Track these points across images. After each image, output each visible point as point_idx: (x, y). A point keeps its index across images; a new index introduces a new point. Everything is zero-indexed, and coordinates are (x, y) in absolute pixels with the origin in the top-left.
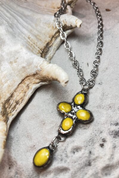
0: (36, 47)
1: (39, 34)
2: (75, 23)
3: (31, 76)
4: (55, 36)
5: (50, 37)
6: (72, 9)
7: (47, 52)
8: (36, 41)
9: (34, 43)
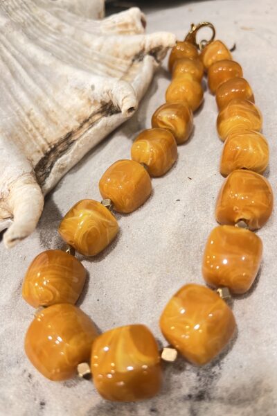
0: (39, 138)
1: (55, 110)
2: (121, 104)
5: (78, 120)
7: (63, 152)
8: (43, 124)
9: (37, 129)
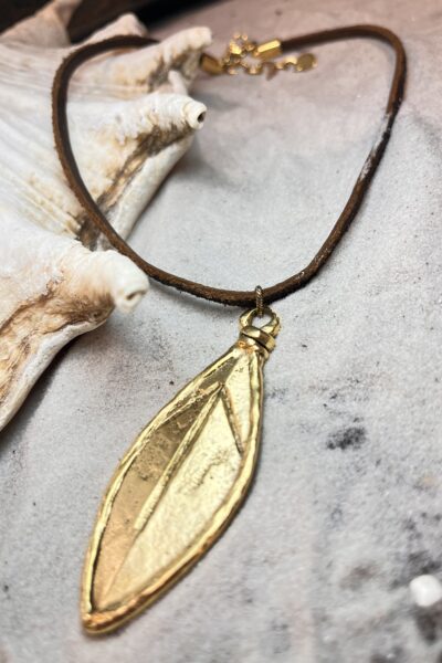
0: (59, 212)
2: (183, 114)
3: (32, 305)
4: (126, 171)
5: (108, 176)
6: (188, 83)
8: (58, 192)
